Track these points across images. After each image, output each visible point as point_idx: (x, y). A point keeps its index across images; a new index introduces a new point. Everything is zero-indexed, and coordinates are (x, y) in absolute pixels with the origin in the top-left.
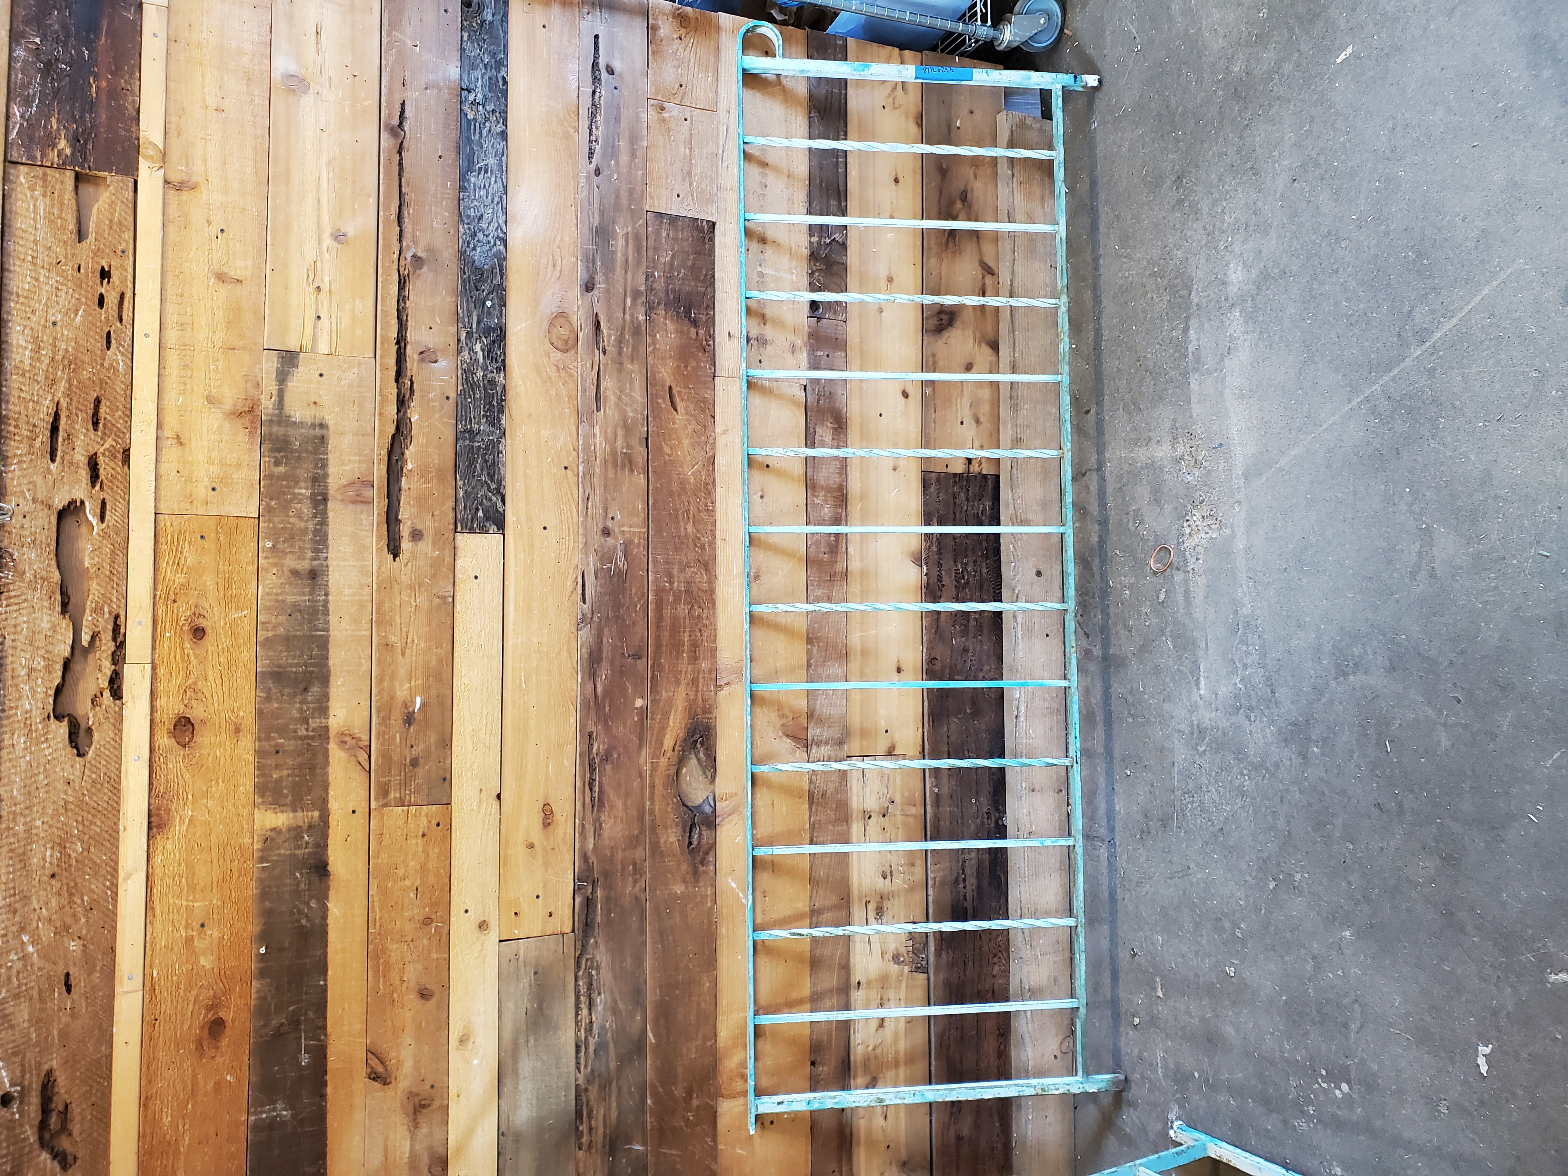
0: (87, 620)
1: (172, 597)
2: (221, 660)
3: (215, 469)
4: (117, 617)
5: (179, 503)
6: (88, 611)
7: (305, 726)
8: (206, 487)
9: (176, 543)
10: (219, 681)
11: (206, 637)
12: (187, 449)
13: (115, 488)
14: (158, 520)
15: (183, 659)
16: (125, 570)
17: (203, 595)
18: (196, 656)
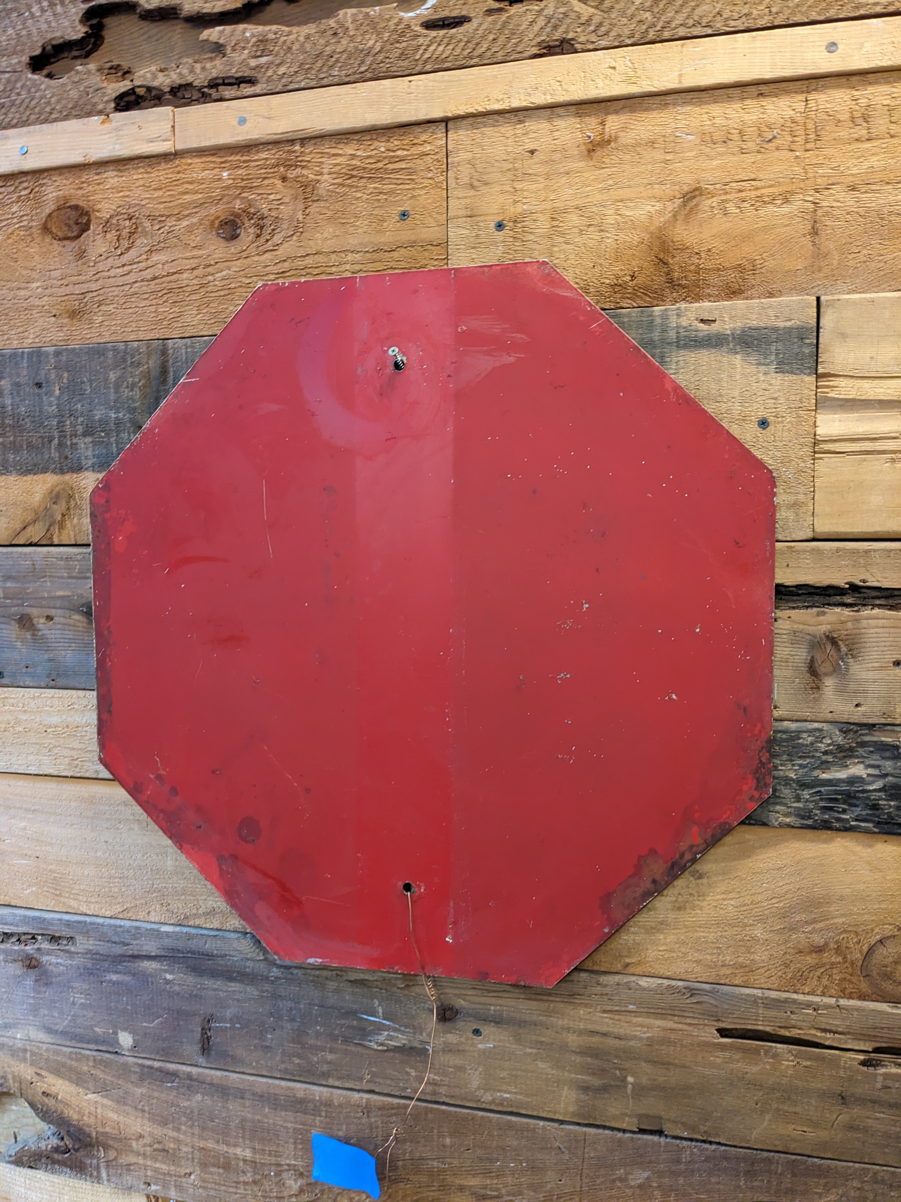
0: (244, 31)
1: (292, 174)
2: (185, 276)
3: (543, 225)
4: (251, 81)
5: (469, 162)
6: (260, 28)
7: (80, 429)
8: (503, 210)
9: (391, 166)
10: (148, 274)
11: (223, 244)
12: (582, 164)
13: (491, 37)
14: (433, 127)
15: (184, 206)
16: (336, 80)
17: (298, 229)
18: (190, 229)
